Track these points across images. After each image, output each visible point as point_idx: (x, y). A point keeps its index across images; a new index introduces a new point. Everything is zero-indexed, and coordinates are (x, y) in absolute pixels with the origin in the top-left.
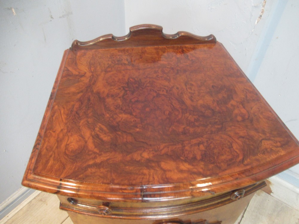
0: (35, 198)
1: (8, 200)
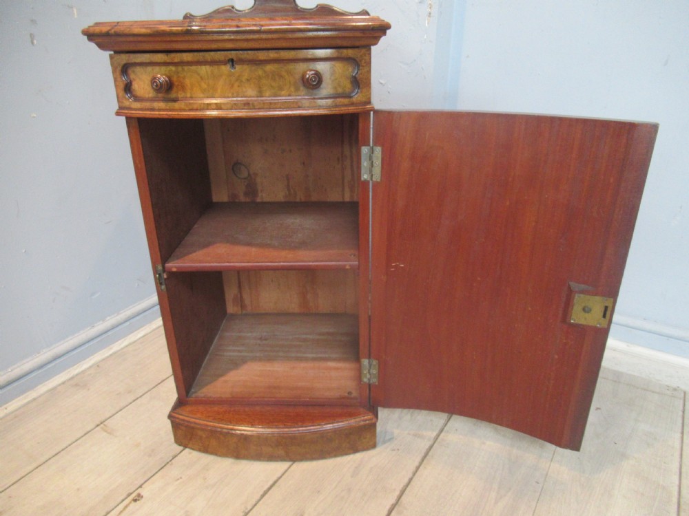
0: (63, 383)
1: (12, 371)
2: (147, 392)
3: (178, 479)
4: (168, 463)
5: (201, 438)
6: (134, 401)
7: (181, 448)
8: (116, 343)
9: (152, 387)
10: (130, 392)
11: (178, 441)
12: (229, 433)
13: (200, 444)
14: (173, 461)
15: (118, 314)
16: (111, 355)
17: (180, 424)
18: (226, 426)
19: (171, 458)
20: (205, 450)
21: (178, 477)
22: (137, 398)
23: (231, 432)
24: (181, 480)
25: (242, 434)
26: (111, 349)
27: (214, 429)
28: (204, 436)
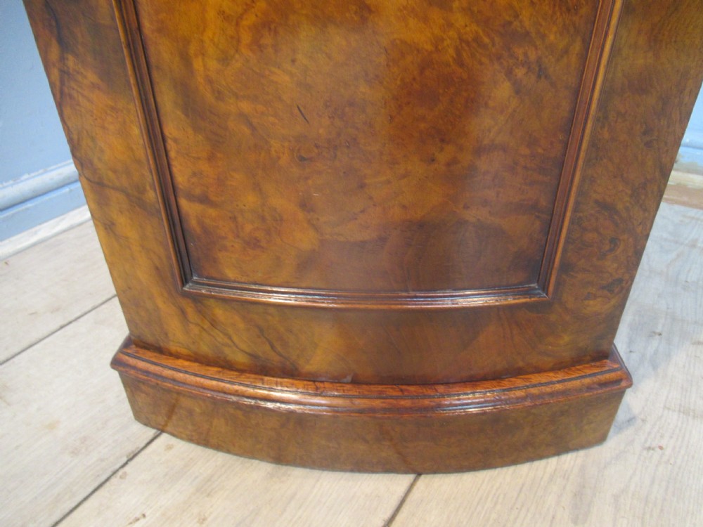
2: (90, 311)
3: (137, 520)
4: (115, 473)
5: (191, 413)
6: (62, 327)
7: (151, 432)
8: (45, 224)
9: (100, 302)
10: (56, 310)
11: (141, 416)
12: (259, 407)
13: (190, 427)
14: (127, 469)
15: (46, 172)
16: (34, 245)
17: (140, 381)
18: (251, 391)
19: (125, 459)
20: (204, 439)
21: (138, 514)
22: (70, 323)
23: (262, 404)
24: (142, 521)
25: (292, 412)
26: (36, 233)
27: (220, 396)
28: (198, 410)
